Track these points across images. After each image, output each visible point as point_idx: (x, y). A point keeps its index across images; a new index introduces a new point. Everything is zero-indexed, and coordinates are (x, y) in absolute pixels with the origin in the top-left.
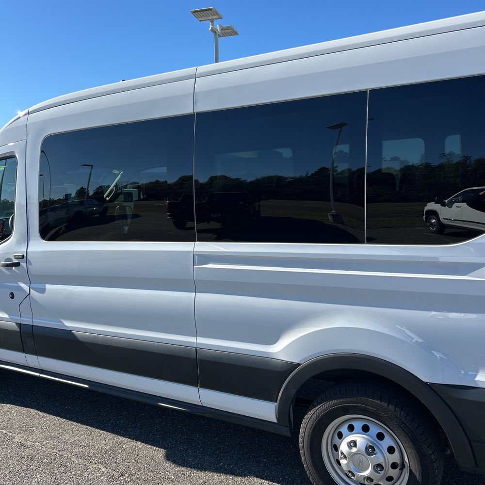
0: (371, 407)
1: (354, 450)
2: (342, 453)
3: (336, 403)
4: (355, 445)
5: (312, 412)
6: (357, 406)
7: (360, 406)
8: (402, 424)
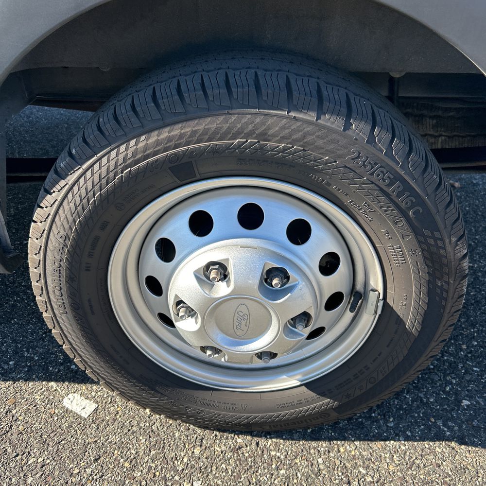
0: (280, 142)
1: (222, 289)
2: (179, 302)
3: (146, 148)
4: (224, 276)
5: (56, 195)
6: (228, 147)
7: (240, 145)
8: (391, 184)
